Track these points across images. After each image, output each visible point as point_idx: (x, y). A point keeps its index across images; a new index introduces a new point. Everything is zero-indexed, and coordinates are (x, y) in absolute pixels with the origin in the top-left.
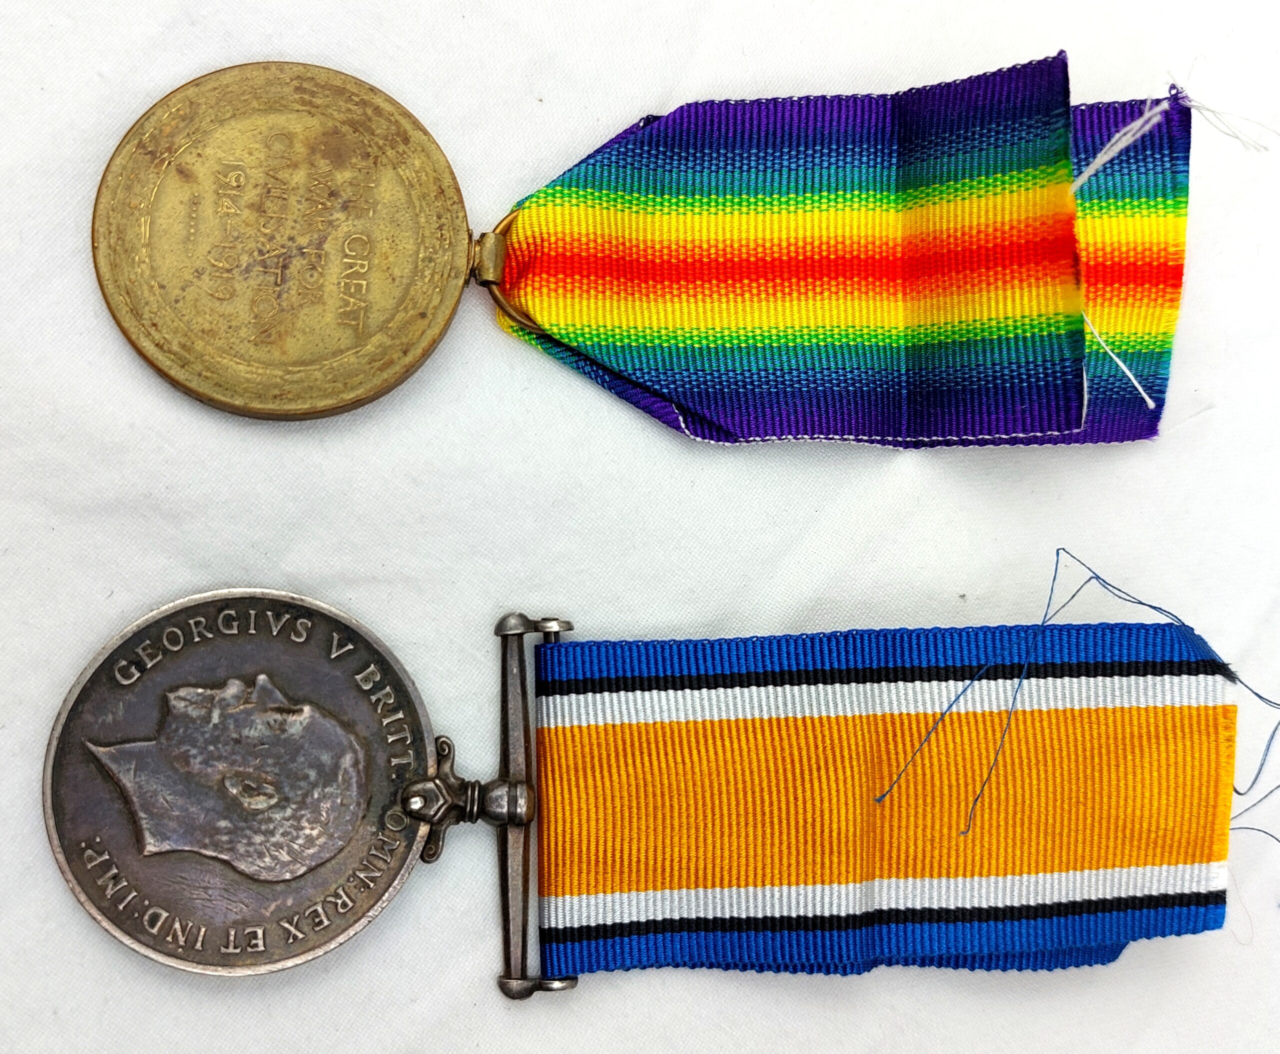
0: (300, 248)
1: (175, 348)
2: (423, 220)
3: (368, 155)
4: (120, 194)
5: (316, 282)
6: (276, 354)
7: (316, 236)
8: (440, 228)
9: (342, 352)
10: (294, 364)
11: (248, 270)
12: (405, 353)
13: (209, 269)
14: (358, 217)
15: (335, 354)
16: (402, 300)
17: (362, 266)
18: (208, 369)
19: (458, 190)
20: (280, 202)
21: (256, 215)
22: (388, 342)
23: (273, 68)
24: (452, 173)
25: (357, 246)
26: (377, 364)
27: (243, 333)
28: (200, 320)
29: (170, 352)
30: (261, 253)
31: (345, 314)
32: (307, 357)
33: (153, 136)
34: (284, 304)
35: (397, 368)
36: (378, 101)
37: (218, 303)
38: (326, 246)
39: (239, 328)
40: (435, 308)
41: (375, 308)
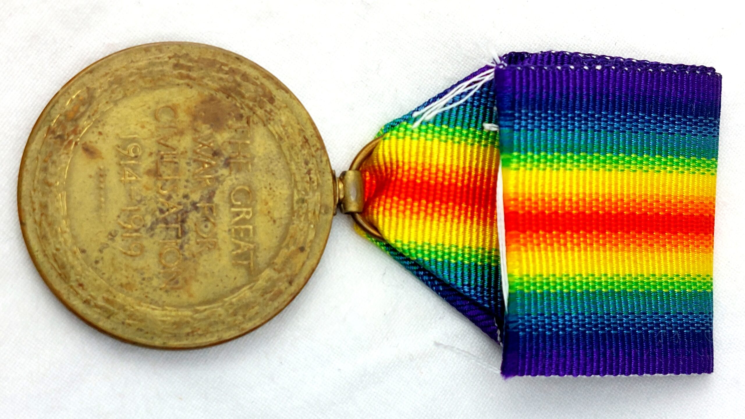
0: (194, 204)
1: (101, 303)
2: (293, 167)
3: (241, 116)
4: (40, 175)
5: (210, 231)
6: (184, 297)
7: (206, 192)
8: (309, 172)
9: (239, 288)
10: (201, 304)
11: (152, 228)
12: (290, 283)
13: (120, 231)
14: (239, 170)
15: (233, 291)
16: (283, 238)
17: (248, 213)
18: (130, 316)
19: (319, 138)
20: (173, 166)
21: (153, 179)
22: (275, 275)
23: (153, 50)
24: (313, 124)
25: (241, 196)
26: (268, 296)
27: (155, 282)
28: (118, 276)
29: (96, 306)
30: (162, 211)
31: (238, 256)
32: (211, 296)
33: (59, 122)
34: (186, 254)
35: (285, 297)
36: (244, 68)
37: (130, 259)
38: (216, 199)
39: (150, 279)
40: (311, 241)
41: (261, 248)
